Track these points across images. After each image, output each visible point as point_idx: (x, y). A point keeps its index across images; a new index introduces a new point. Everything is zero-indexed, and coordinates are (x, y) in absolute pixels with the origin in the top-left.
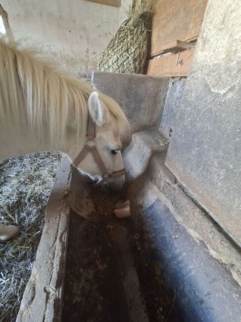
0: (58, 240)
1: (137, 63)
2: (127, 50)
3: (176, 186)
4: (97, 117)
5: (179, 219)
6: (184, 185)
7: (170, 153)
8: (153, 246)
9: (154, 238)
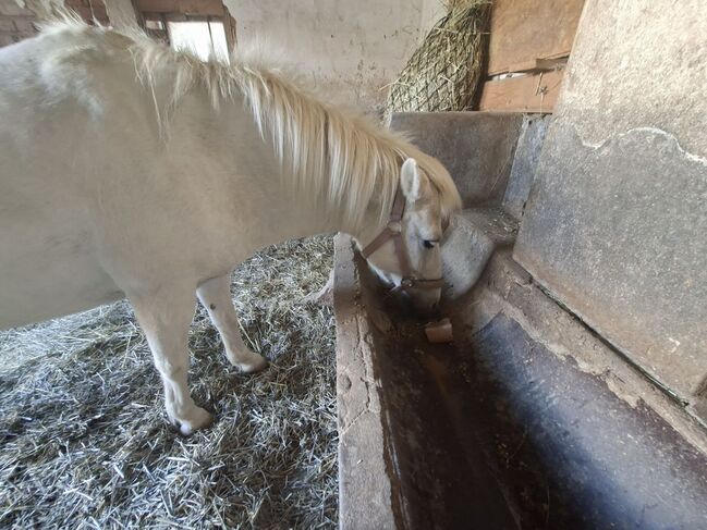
0: (362, 342)
1: (462, 90)
2: (445, 71)
3: (530, 287)
4: (409, 190)
5: (535, 334)
6: (545, 284)
7: (521, 238)
8: (492, 378)
9: (492, 367)
